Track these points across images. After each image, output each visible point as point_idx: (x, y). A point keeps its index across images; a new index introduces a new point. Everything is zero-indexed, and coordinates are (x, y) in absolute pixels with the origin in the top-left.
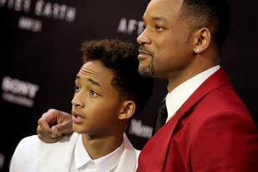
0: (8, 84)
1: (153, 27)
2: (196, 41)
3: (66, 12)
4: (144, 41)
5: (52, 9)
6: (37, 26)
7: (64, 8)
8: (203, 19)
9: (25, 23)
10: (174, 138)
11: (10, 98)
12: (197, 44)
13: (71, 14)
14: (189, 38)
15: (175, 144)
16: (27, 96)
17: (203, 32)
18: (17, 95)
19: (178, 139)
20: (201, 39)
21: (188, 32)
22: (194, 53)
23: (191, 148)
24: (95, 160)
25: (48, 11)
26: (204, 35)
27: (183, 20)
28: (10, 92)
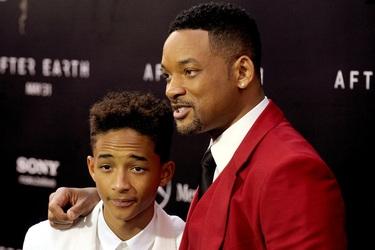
0: (23, 164)
1: (181, 73)
2: (237, 73)
3: (79, 67)
4: (176, 92)
5: (62, 66)
6: (47, 89)
7: (75, 63)
8: (237, 46)
9: (33, 89)
10: (234, 197)
11: (28, 181)
12: (239, 79)
13: (85, 69)
14: (229, 74)
15: (237, 204)
16: (48, 176)
17: (242, 61)
18: (36, 176)
19: (240, 198)
20: (242, 70)
21: (226, 67)
22: (240, 89)
23: (258, 207)
24: (127, 242)
25: (57, 70)
26: (245, 64)
27: (216, 55)
28: (27, 174)
